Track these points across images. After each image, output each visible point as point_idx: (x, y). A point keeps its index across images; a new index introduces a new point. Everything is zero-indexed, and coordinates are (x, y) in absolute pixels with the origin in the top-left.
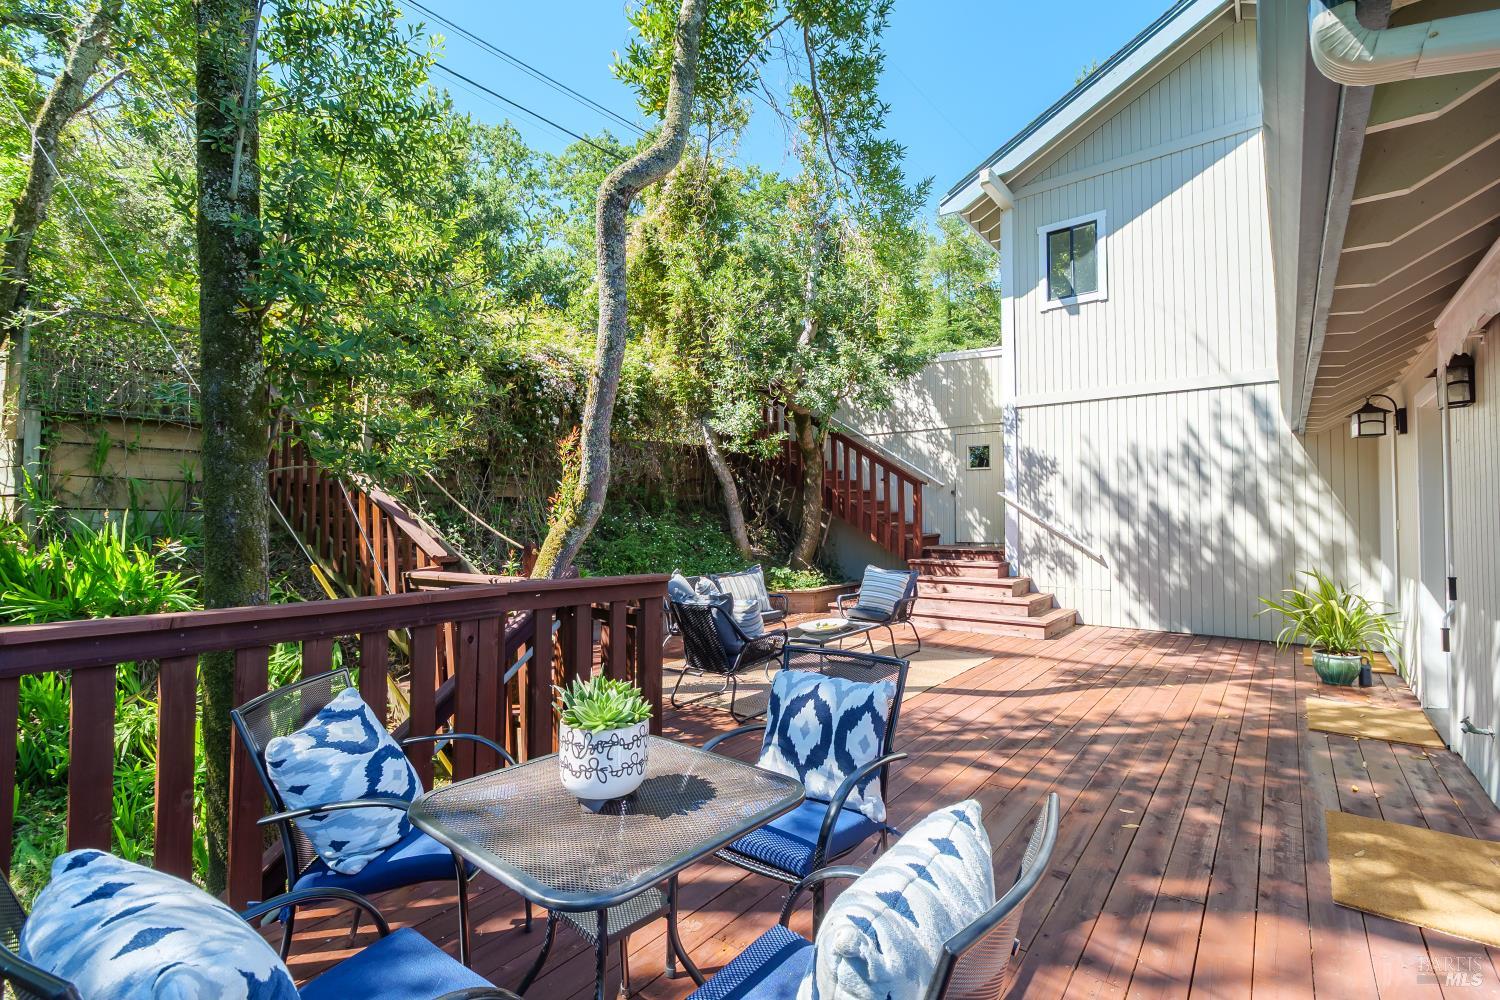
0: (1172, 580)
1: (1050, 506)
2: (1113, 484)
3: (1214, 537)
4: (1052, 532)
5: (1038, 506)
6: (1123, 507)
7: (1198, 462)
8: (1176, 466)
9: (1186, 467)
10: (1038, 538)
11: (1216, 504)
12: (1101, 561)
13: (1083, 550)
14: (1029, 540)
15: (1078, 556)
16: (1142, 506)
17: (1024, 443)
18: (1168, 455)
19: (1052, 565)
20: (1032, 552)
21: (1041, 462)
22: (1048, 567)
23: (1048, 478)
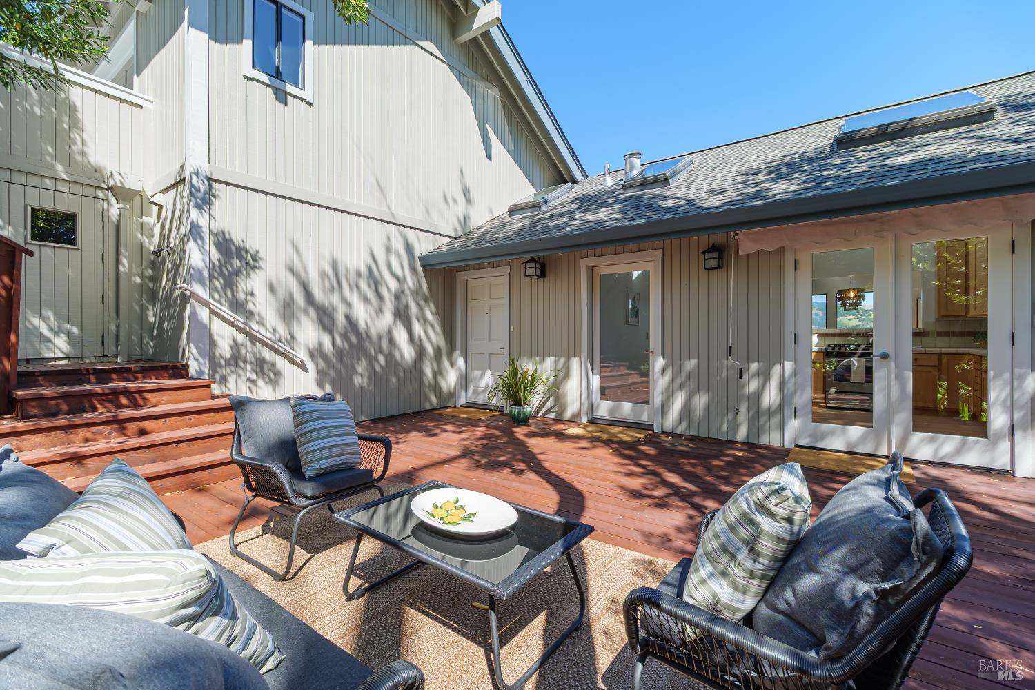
0: (358, 381)
1: (250, 306)
2: (318, 294)
3: (385, 345)
4: (254, 339)
5: (237, 306)
6: (325, 318)
7: (377, 284)
8: (364, 285)
9: (369, 286)
10: (236, 346)
11: (387, 318)
12: (302, 366)
13: (284, 355)
14: (224, 349)
15: (281, 363)
16: (341, 320)
17: (220, 224)
18: (359, 274)
19: (254, 376)
20: (228, 363)
21: (240, 252)
22: (249, 379)
23: (249, 275)
